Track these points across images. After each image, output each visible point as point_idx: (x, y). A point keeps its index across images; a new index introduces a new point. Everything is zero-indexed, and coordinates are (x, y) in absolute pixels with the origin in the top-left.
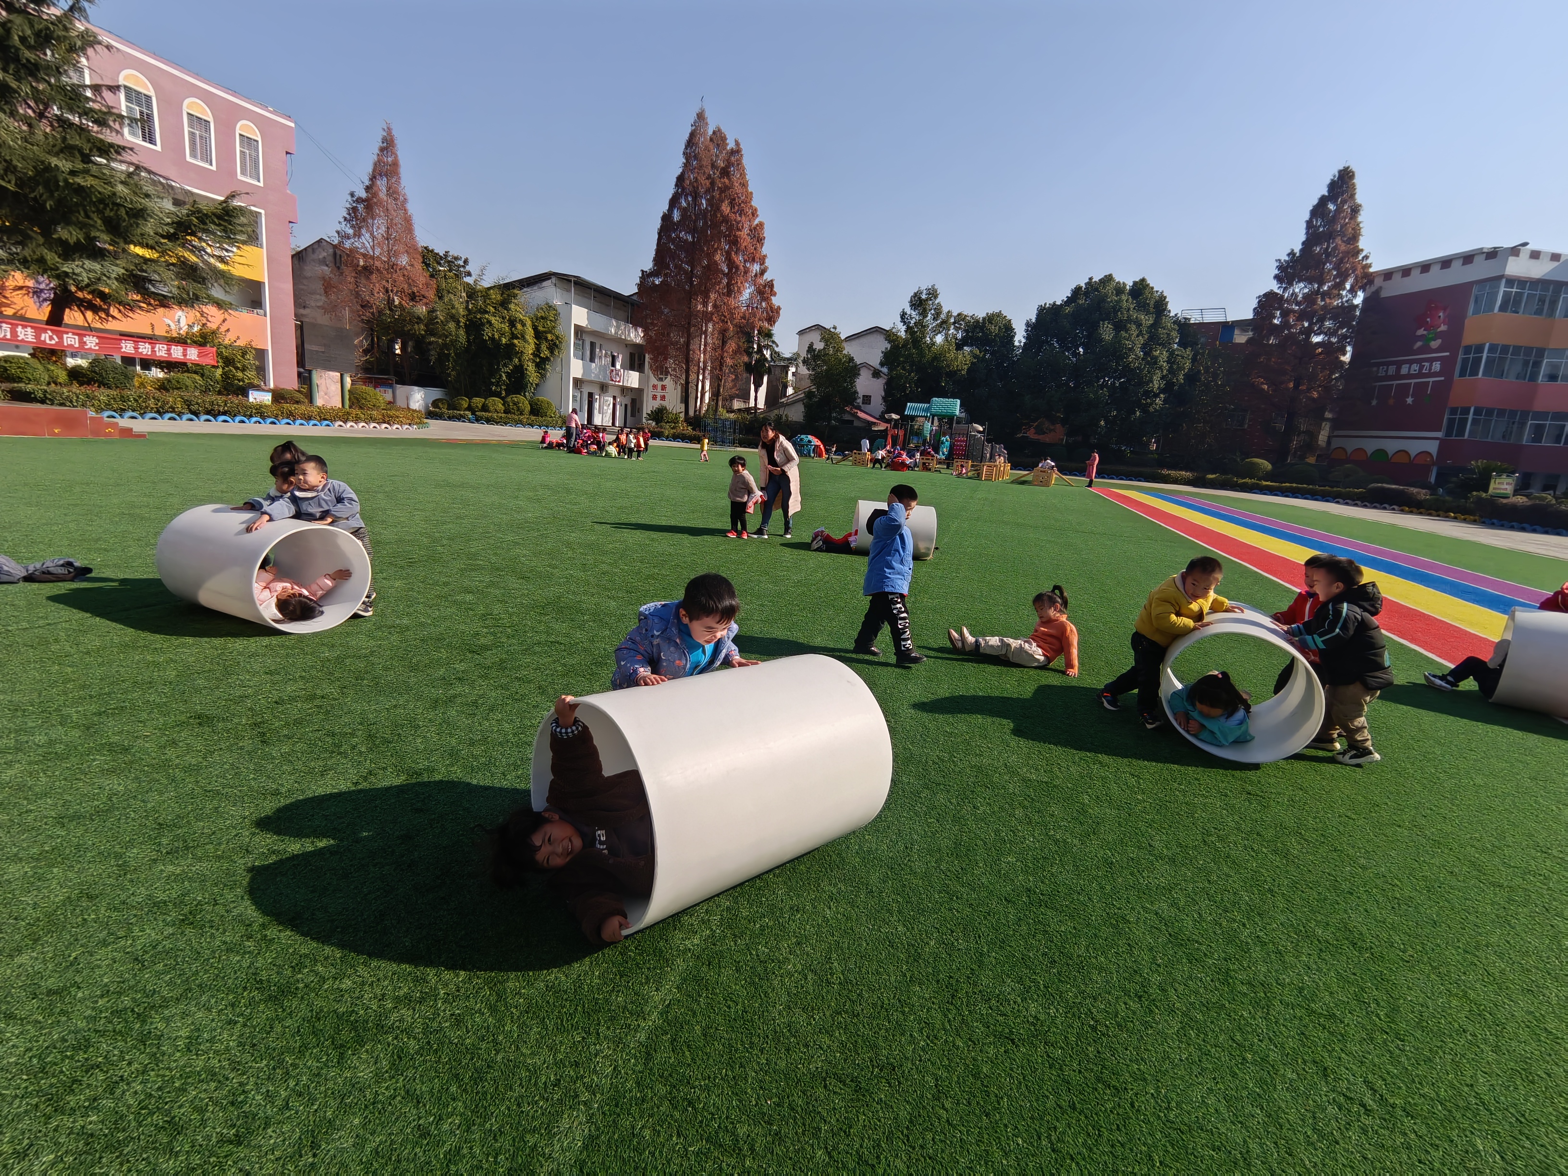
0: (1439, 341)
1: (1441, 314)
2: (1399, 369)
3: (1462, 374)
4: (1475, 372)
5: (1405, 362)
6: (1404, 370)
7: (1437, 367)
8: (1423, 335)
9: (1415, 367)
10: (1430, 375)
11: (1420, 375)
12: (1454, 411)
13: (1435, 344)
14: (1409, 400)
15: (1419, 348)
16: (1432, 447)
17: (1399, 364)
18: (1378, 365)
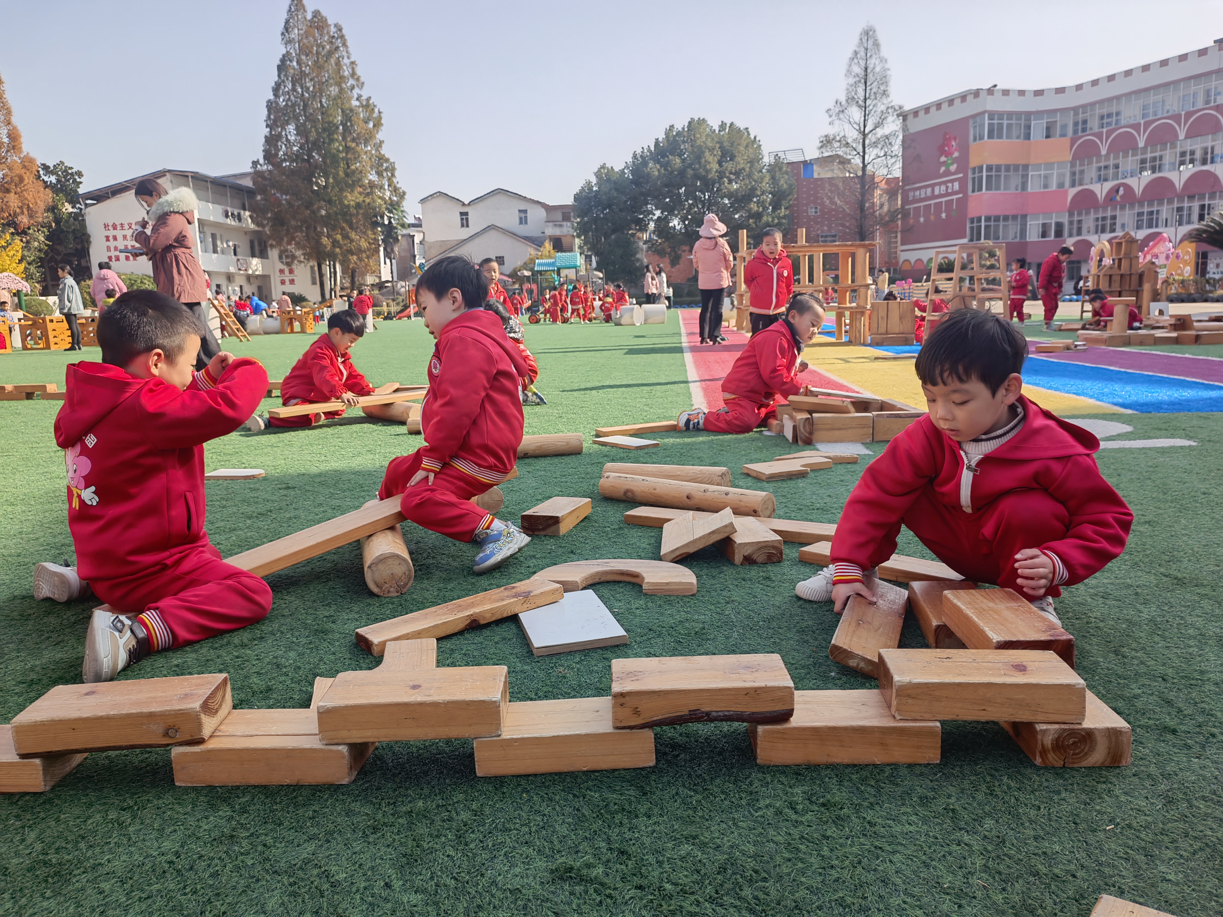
0: (955, 166)
1: (953, 143)
4: (980, 189)
5: (937, 184)
6: (937, 192)
7: (956, 186)
8: (945, 161)
9: (943, 188)
10: (954, 193)
11: (947, 194)
12: (972, 220)
14: (944, 215)
17: (933, 186)
18: (919, 188)
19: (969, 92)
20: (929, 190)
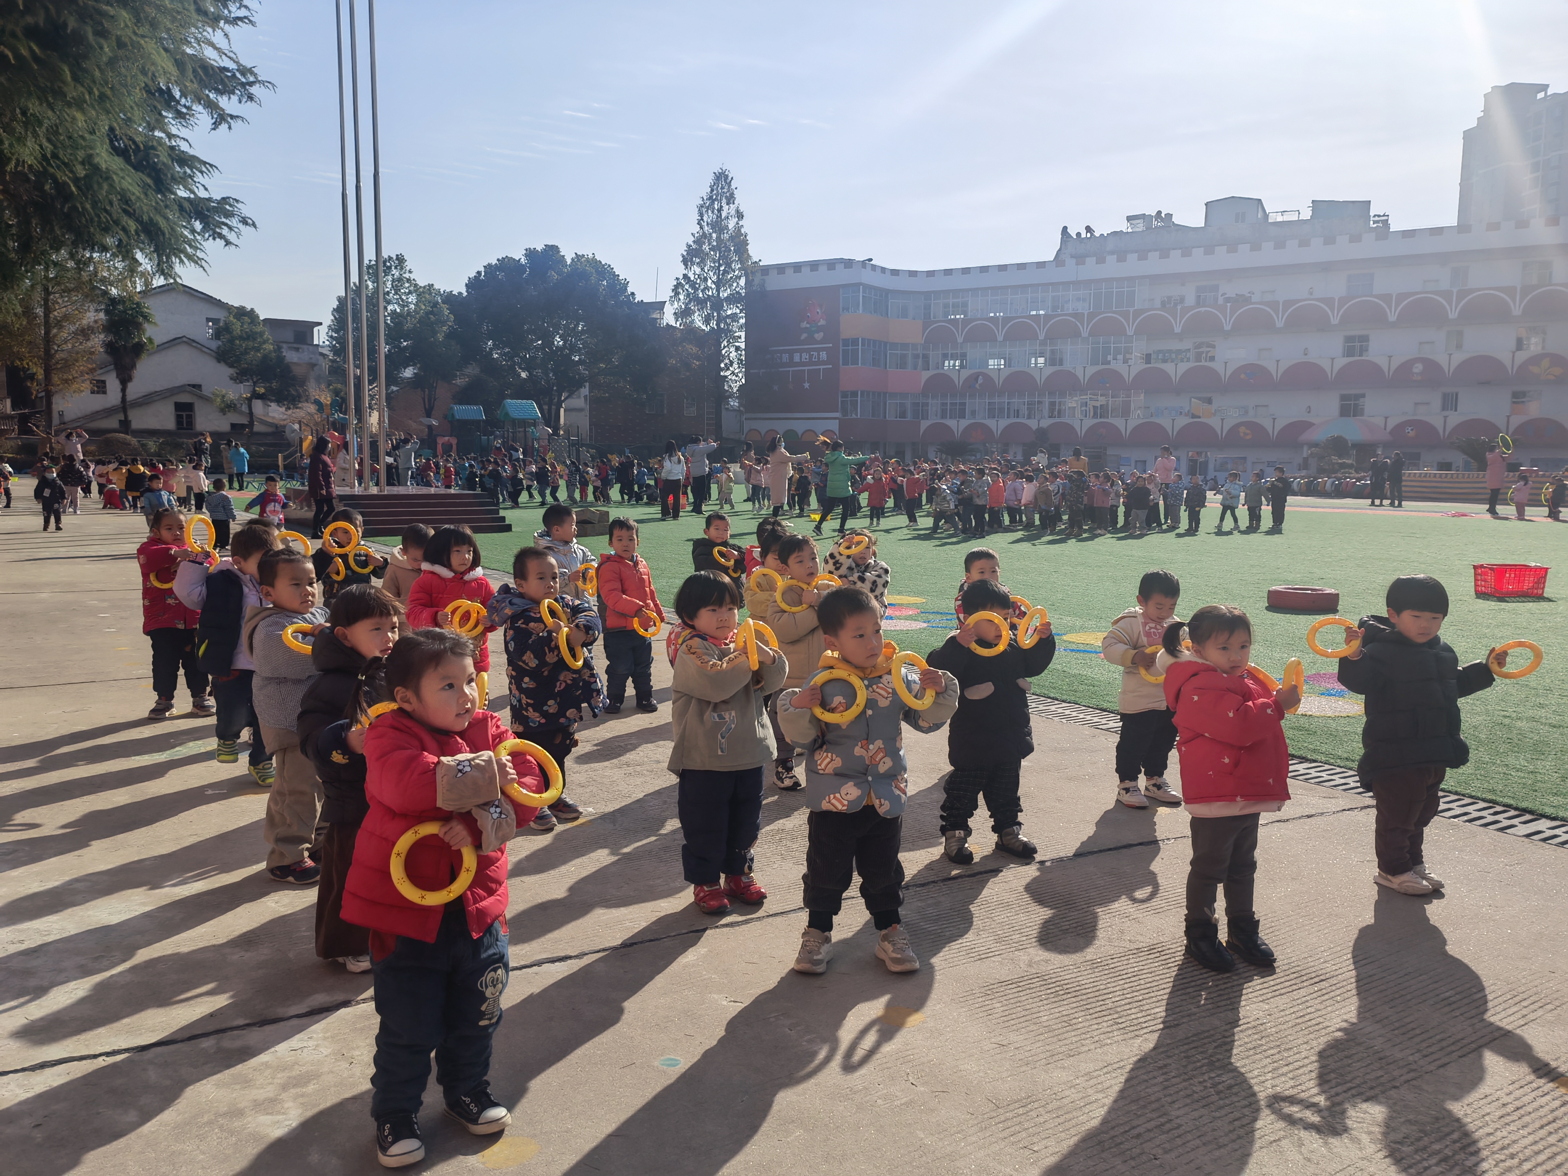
0: (822, 334)
1: (818, 310)
2: (791, 358)
3: (845, 363)
4: (855, 362)
5: (797, 351)
6: (797, 358)
7: (824, 355)
8: (806, 328)
9: (805, 356)
10: (819, 363)
11: (810, 363)
12: (845, 395)
13: (819, 336)
14: (807, 385)
16: (834, 426)
17: (791, 353)
19: (841, 261)
20: (786, 356)
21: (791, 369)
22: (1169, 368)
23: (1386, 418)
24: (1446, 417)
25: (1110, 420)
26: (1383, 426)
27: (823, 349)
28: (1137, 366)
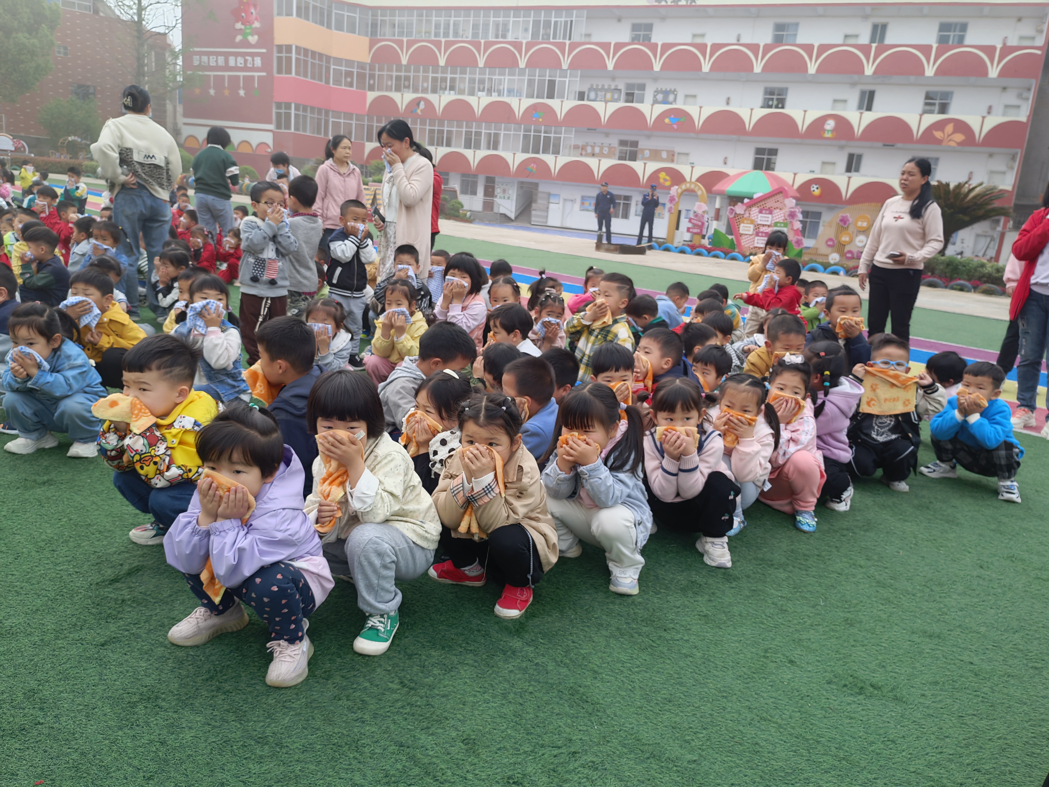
1: (253, 11)
2: (227, 61)
3: (279, 71)
4: (289, 71)
5: (231, 54)
6: (232, 62)
7: (258, 62)
8: (241, 29)
9: (240, 60)
10: (253, 69)
11: (245, 69)
12: (279, 106)
13: (253, 39)
14: (242, 93)
15: (241, 41)
16: (268, 139)
17: (226, 55)
18: (208, 54)
20: (221, 60)
21: (226, 74)
22: (599, 106)
23: (795, 174)
24: (849, 178)
25: (541, 156)
26: (791, 183)
27: (258, 54)
28: (570, 103)
